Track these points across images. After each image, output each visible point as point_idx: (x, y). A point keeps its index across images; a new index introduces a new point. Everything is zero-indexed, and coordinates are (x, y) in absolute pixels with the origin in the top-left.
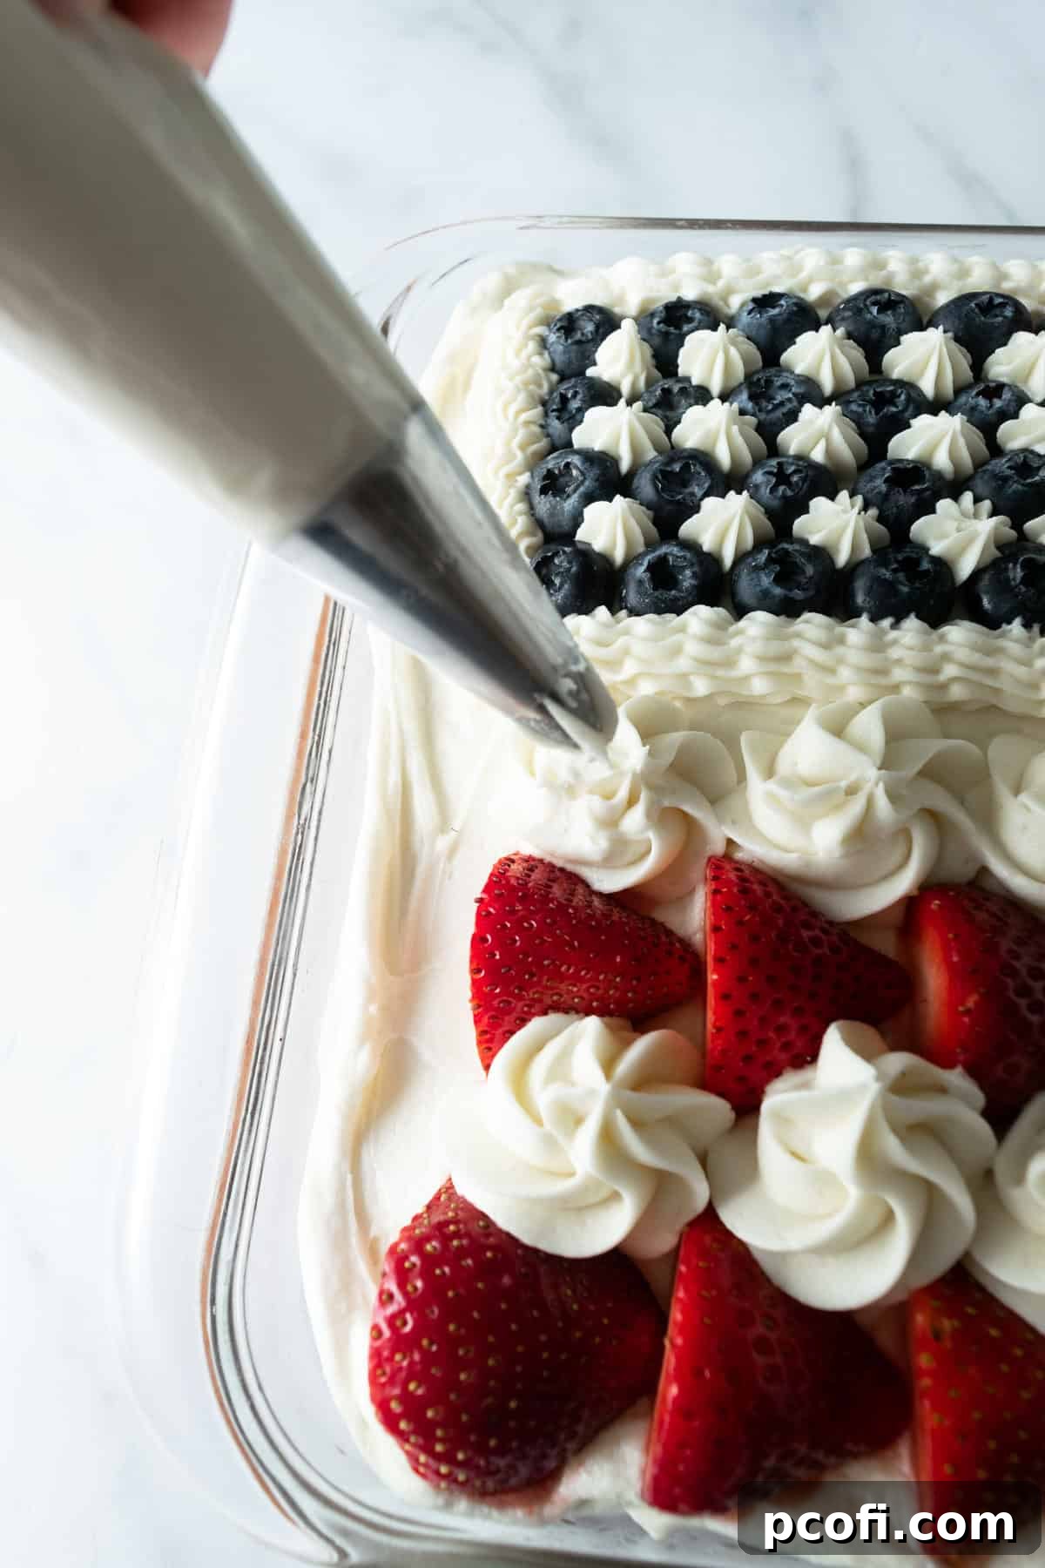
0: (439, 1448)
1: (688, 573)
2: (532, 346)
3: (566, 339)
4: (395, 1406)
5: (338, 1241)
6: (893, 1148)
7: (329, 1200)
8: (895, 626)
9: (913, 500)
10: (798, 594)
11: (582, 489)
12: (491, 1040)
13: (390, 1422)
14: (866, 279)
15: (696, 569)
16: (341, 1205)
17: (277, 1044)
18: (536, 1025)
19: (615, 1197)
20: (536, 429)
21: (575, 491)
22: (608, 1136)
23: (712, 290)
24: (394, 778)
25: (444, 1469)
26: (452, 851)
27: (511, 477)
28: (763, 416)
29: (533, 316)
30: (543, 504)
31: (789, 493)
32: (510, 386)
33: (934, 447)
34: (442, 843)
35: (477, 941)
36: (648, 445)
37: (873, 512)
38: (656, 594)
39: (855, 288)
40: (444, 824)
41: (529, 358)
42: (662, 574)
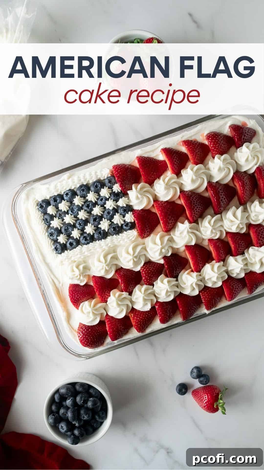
0: (91, 346)
1: (74, 243)
2: (37, 211)
3: (42, 209)
4: (85, 345)
5: (72, 332)
6: (120, 303)
7: (68, 329)
8: (101, 241)
9: (97, 223)
10: (88, 242)
11: (56, 235)
12: (77, 308)
13: (85, 346)
14: (79, 184)
15: (75, 242)
16: (70, 329)
17: (54, 316)
18: (81, 304)
19: (96, 318)
20: (45, 224)
21: (55, 235)
22: (93, 313)
23: (59, 193)
24: (51, 280)
25: (92, 347)
26: (62, 285)
27: (45, 234)
28: (74, 214)
29: (35, 206)
30: (51, 237)
31: (82, 227)
32: (38, 220)
33: (97, 213)
34: (61, 285)
35: (71, 299)
36: (61, 224)
37: (93, 226)
38: (72, 247)
39: (78, 186)
40: (60, 283)
41: (38, 213)
42: (71, 244)
